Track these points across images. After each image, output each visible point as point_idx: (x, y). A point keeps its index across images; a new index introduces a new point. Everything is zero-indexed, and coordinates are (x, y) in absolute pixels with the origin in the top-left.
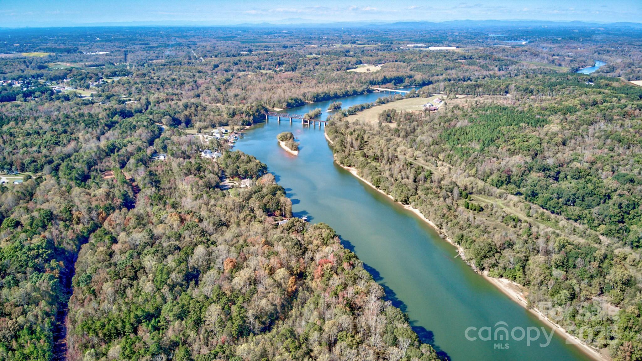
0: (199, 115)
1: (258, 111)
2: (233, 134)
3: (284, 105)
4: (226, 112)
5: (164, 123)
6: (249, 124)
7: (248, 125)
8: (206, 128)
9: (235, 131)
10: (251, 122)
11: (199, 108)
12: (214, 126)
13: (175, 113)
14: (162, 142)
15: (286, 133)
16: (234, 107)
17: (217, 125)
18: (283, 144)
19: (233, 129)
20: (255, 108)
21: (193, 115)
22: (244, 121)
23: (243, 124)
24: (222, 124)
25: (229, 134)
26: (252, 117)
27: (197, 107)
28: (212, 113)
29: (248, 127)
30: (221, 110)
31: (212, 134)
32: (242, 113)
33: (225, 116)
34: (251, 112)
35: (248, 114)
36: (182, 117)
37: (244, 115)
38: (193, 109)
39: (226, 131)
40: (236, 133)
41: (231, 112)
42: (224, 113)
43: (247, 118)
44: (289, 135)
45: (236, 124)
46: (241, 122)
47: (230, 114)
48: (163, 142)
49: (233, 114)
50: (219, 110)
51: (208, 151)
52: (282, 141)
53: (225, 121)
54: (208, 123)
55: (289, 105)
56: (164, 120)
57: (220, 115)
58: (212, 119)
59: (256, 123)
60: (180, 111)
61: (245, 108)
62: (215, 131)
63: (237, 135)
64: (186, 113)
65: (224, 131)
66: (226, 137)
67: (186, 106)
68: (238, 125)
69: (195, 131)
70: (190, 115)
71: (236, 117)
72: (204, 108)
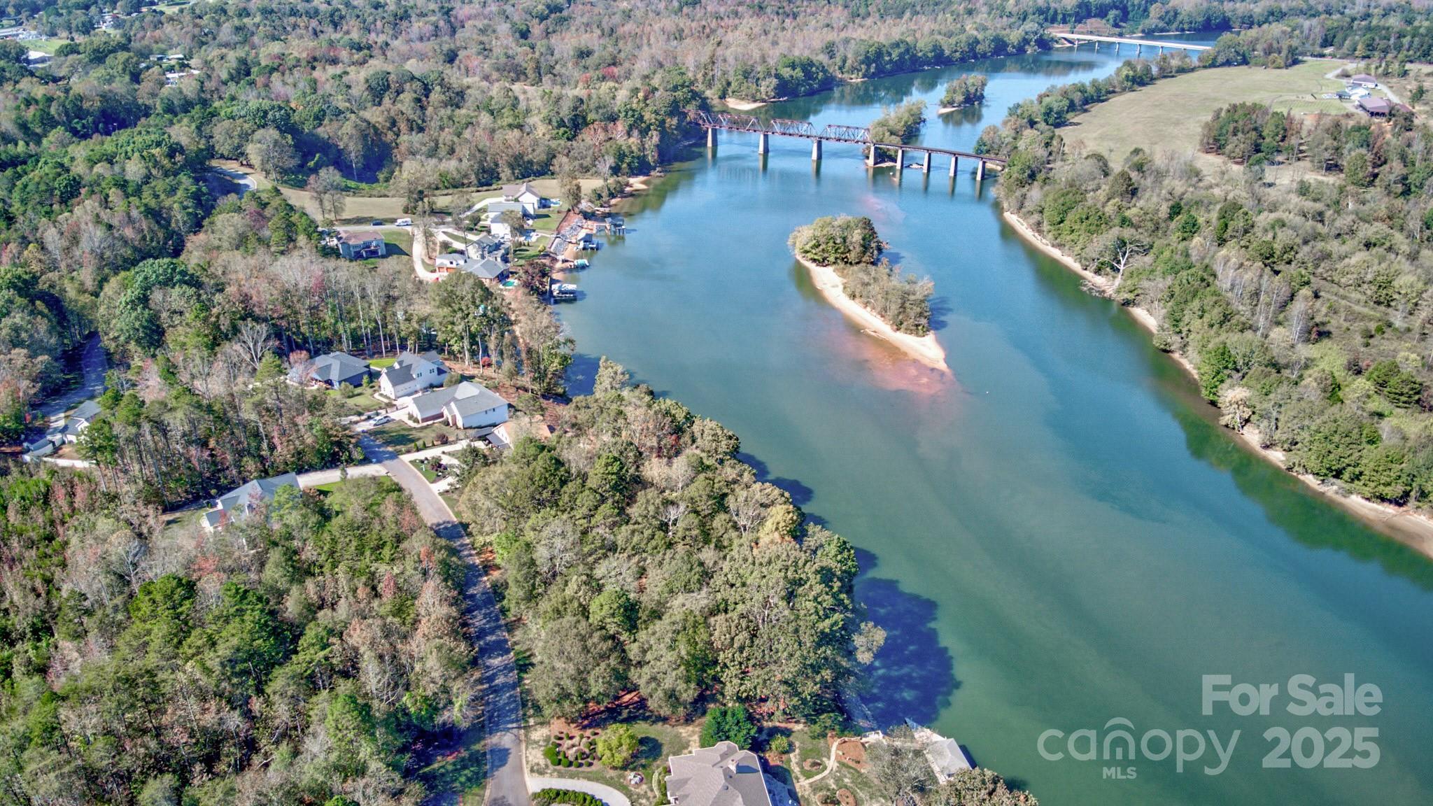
0: (434, 124)
1: (675, 109)
2: (576, 219)
3: (767, 86)
4: (545, 112)
5: (255, 159)
6: (642, 168)
7: (634, 172)
8: (457, 185)
9: (584, 205)
10: (651, 157)
11: (436, 96)
12: (488, 178)
13: (319, 118)
14: (133, 304)
15: (841, 219)
16: (580, 91)
17: (505, 173)
18: (828, 280)
19: (576, 195)
20: (662, 98)
21: (403, 126)
22: (621, 156)
23: (616, 170)
24: (527, 170)
25: (555, 219)
26: (655, 137)
27: (427, 90)
28: (485, 119)
29: (637, 183)
30: (522, 106)
31: (476, 220)
32: (613, 118)
33: (541, 129)
34: (648, 116)
35: (638, 125)
36: (344, 134)
37: (621, 127)
38: (407, 97)
39: (544, 203)
40: (588, 216)
41: (565, 111)
42: (534, 120)
43: (634, 140)
44: (856, 236)
45: (585, 170)
46: (610, 161)
47: (561, 124)
48: (144, 300)
49: (576, 124)
50: (514, 106)
51: (422, 365)
52: (822, 262)
53: (539, 156)
54: (466, 163)
55: (784, 88)
56: (252, 150)
57: (520, 127)
58: (484, 142)
59: (670, 162)
60: (342, 105)
61: (622, 95)
62: (491, 202)
63: (592, 226)
64: (375, 115)
65: (530, 202)
66: (539, 238)
67: (379, 90)
68: (597, 174)
69: (392, 204)
70: (394, 123)
71: (590, 138)
72: (457, 98)
